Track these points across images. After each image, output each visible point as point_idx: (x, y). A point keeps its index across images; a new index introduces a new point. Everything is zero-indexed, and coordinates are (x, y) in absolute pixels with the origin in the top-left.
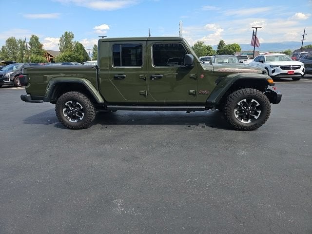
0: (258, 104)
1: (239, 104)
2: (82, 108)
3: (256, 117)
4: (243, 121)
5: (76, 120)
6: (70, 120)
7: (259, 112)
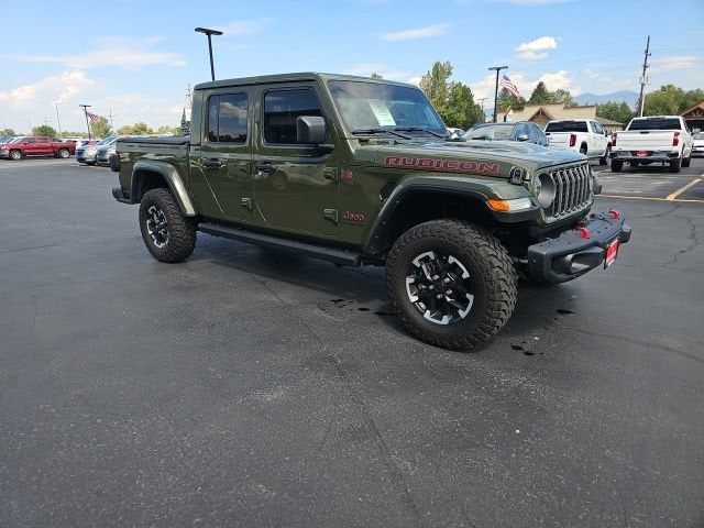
0: (466, 275)
1: (416, 262)
3: (462, 314)
4: (427, 315)
5: (161, 244)
6: (155, 242)
7: (470, 297)
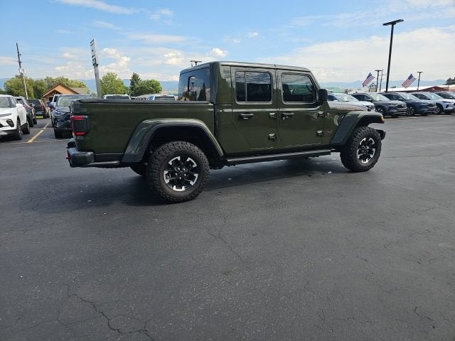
0: (374, 143)
1: (360, 144)
2: (195, 165)
3: (372, 156)
4: (362, 161)
5: (183, 187)
6: (174, 188)
7: (374, 150)
